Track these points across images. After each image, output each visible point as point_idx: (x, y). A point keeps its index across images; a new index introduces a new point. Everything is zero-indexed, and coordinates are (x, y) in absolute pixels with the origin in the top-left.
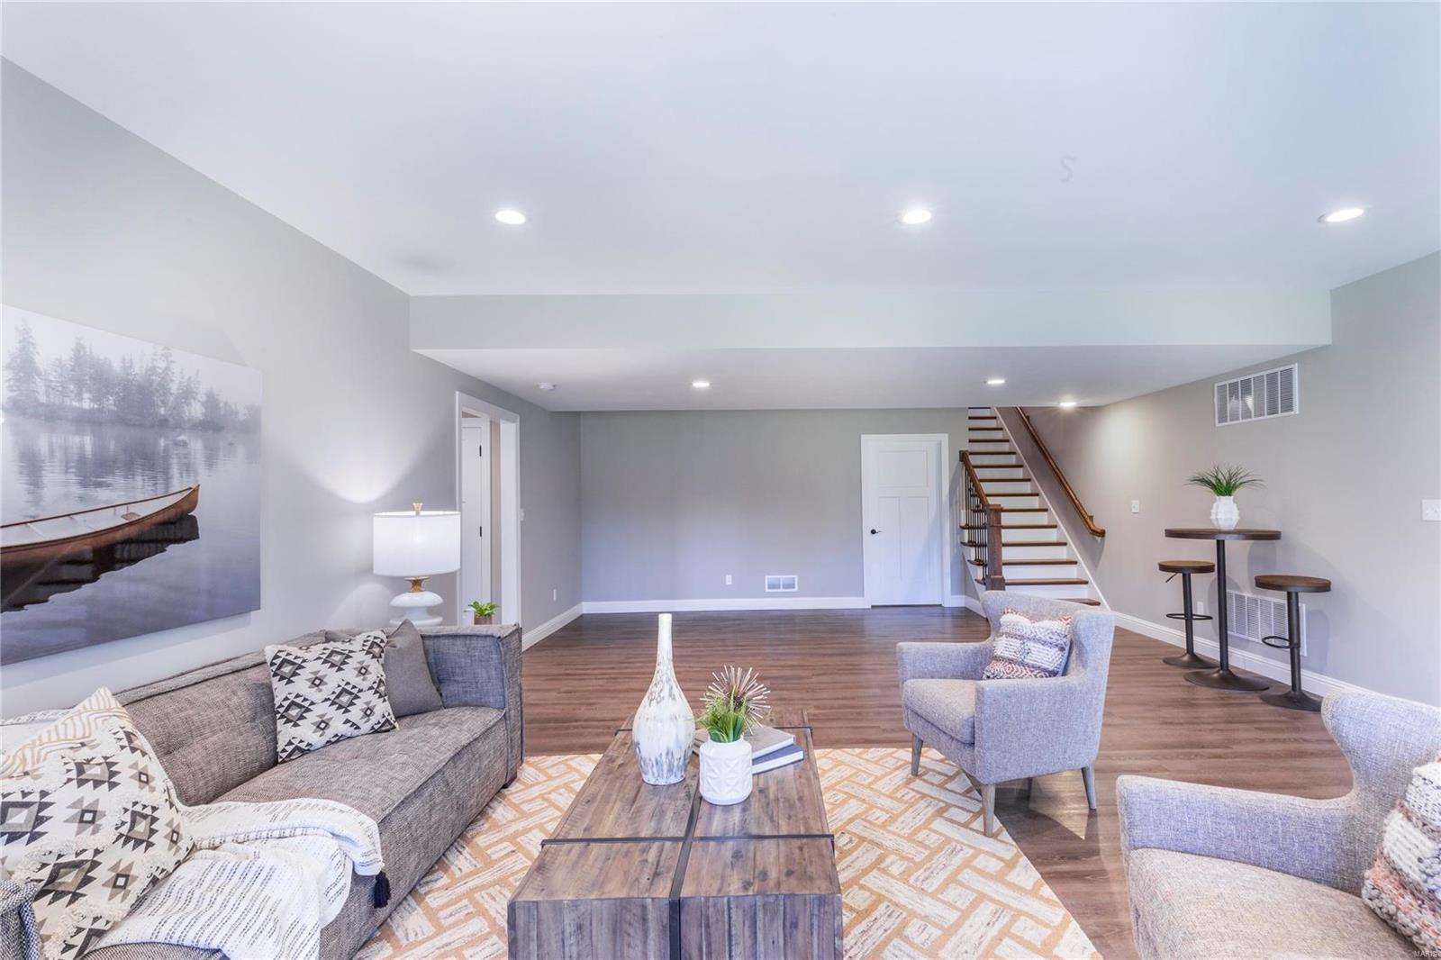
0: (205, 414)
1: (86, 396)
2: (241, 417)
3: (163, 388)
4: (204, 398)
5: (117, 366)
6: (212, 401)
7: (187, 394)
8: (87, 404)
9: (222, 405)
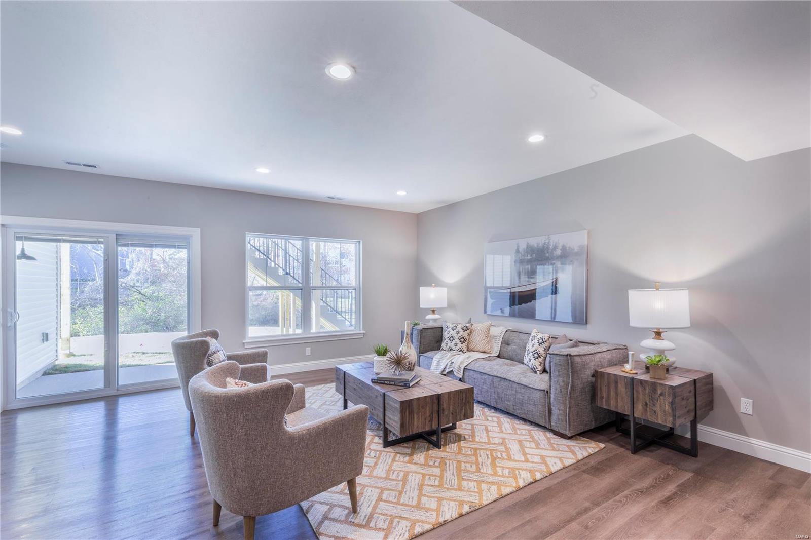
0: (561, 253)
1: (529, 255)
2: (576, 250)
3: (548, 248)
4: (561, 248)
5: (536, 246)
6: (564, 248)
7: (555, 248)
8: (529, 258)
9: (568, 248)
